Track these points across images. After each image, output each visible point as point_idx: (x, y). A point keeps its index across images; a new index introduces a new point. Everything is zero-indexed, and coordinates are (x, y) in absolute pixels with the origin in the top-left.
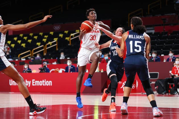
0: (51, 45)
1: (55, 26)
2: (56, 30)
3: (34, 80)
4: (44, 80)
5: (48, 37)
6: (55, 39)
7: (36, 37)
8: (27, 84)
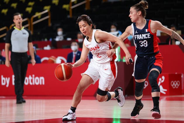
0: (39, 17)
4: (32, 76)
6: (46, 8)
7: (14, 5)
8: (4, 82)
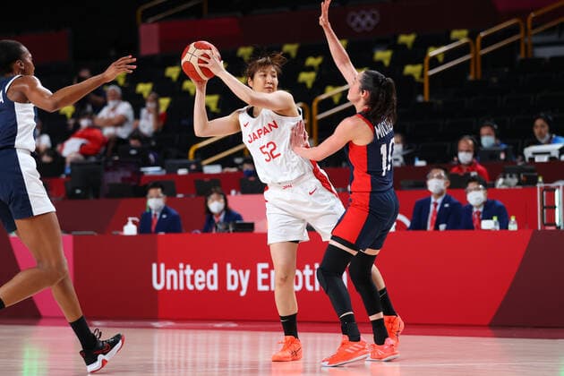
1: (353, 13)
2: (358, 30)
3: (265, 266)
4: (312, 268)
5: (320, 65)
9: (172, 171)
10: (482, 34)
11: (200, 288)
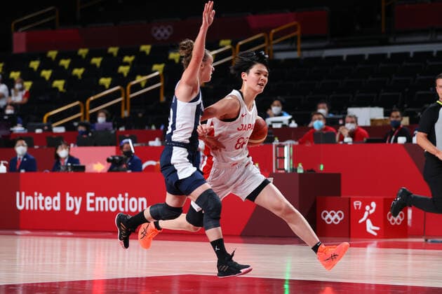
0: (143, 85)
2: (159, 39)
3: (92, 194)
4: (123, 196)
5: (133, 62)
6: (155, 67)
7: (97, 61)
8: (70, 205)
9: (32, 130)
10: (240, 43)
11: (49, 208)
